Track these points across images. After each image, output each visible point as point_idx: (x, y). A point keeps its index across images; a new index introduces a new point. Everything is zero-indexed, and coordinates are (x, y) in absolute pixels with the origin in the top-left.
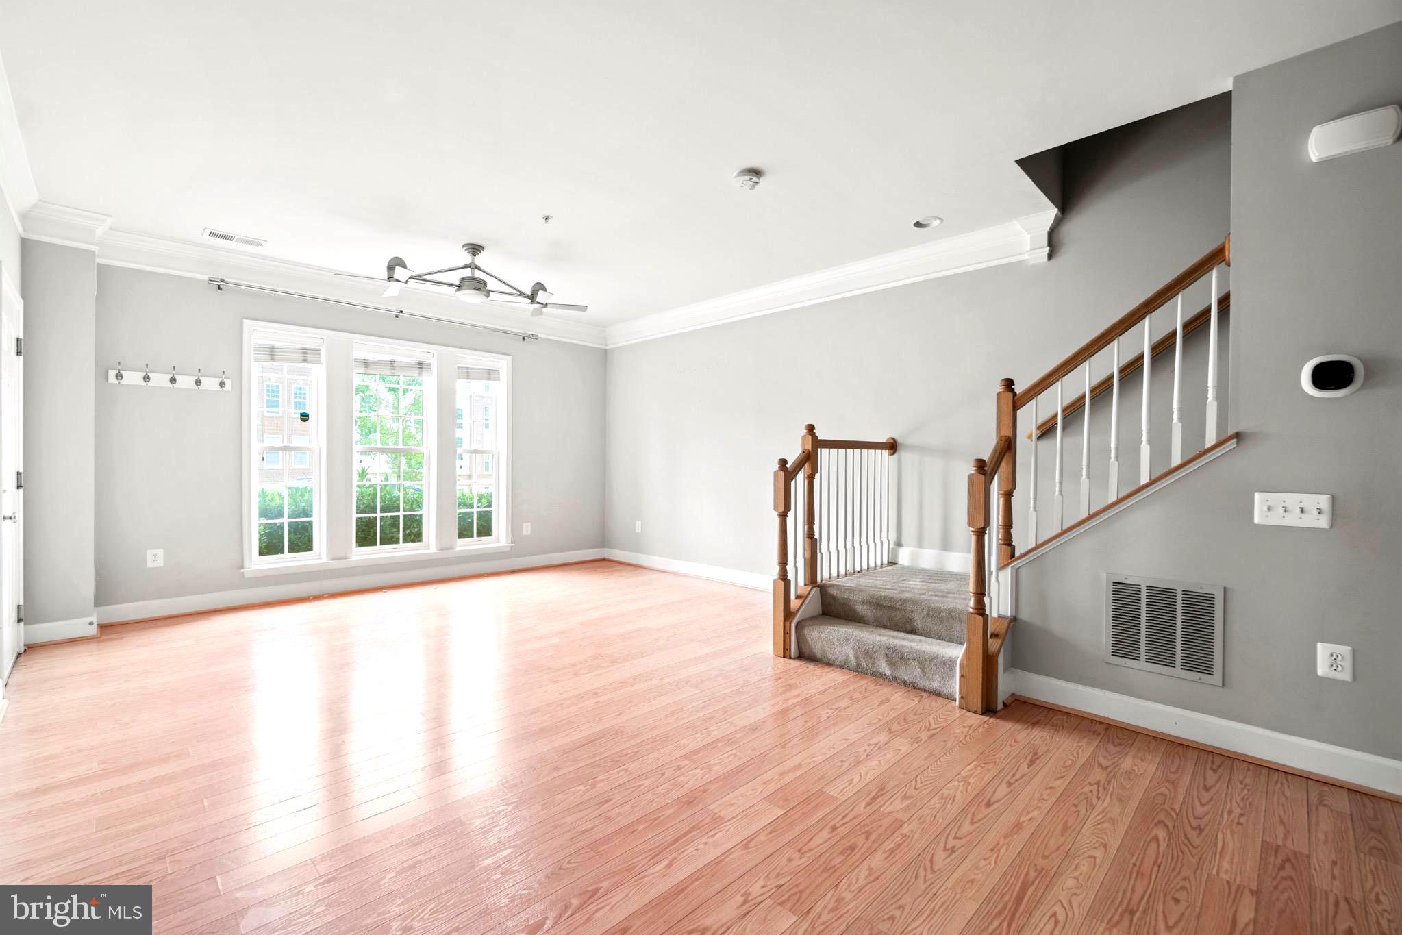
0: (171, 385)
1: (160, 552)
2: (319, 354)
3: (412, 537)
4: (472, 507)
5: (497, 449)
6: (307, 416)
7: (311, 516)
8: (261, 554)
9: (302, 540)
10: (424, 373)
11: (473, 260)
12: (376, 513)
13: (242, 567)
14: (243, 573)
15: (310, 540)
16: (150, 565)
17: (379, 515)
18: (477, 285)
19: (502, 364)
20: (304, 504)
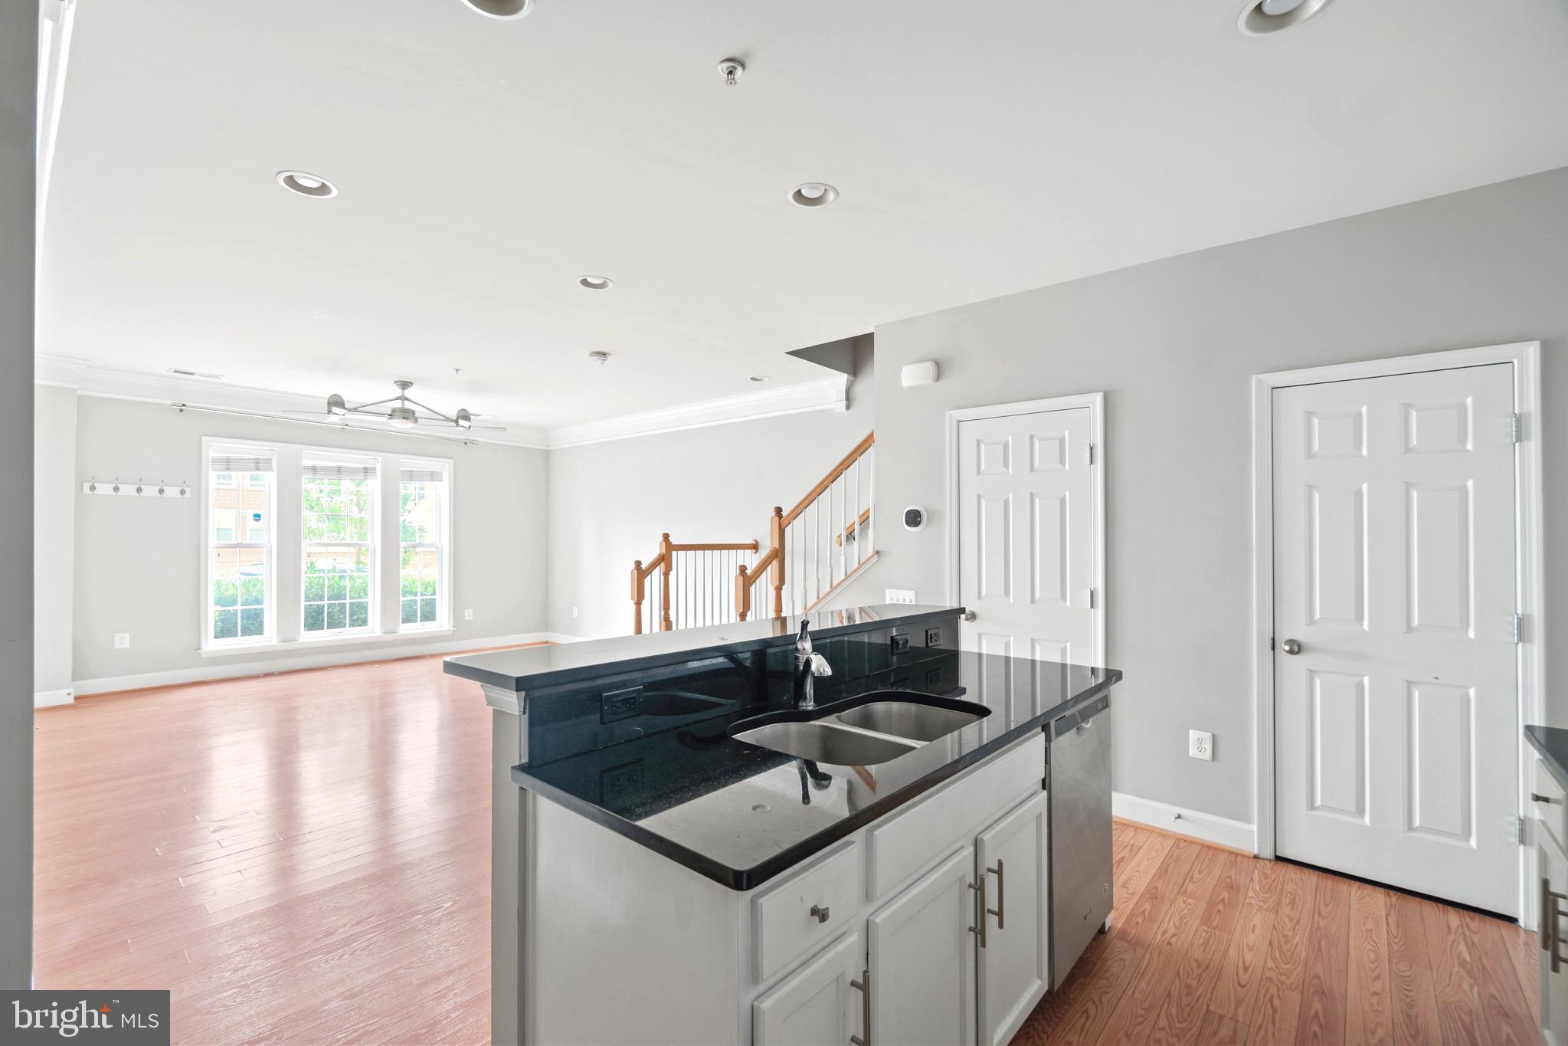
0: (137, 494)
1: (127, 636)
2: (270, 463)
3: (360, 622)
4: (416, 595)
5: (440, 542)
6: (260, 516)
7: (262, 604)
8: (216, 637)
9: (254, 624)
10: (369, 477)
11: (403, 393)
12: (324, 600)
13: (199, 649)
14: (200, 653)
15: (262, 625)
16: (117, 646)
17: (326, 602)
18: (406, 415)
19: (445, 467)
20: (256, 594)
